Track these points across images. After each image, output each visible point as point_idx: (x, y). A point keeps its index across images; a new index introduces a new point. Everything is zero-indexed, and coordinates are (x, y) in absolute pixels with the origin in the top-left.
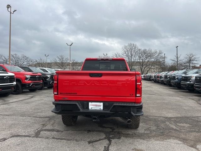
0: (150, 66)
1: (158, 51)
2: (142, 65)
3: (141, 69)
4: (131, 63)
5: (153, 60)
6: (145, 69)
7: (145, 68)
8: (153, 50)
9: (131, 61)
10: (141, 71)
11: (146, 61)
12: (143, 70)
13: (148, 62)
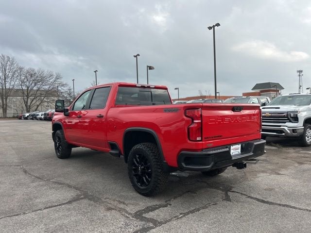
0: (43, 98)
1: (54, 74)
2: (27, 96)
3: (26, 103)
4: (4, 91)
5: (47, 87)
6: (33, 103)
7: (33, 101)
8: (46, 71)
9: (5, 87)
10: (26, 106)
11: (35, 88)
12: (29, 104)
13: (37, 90)
